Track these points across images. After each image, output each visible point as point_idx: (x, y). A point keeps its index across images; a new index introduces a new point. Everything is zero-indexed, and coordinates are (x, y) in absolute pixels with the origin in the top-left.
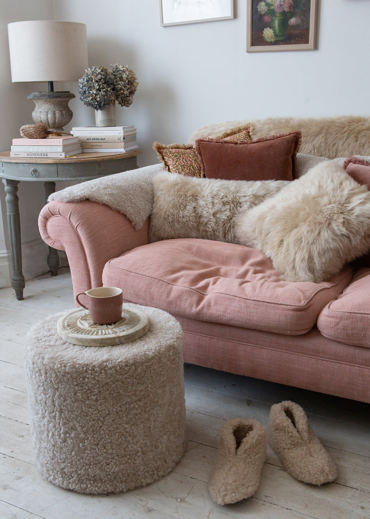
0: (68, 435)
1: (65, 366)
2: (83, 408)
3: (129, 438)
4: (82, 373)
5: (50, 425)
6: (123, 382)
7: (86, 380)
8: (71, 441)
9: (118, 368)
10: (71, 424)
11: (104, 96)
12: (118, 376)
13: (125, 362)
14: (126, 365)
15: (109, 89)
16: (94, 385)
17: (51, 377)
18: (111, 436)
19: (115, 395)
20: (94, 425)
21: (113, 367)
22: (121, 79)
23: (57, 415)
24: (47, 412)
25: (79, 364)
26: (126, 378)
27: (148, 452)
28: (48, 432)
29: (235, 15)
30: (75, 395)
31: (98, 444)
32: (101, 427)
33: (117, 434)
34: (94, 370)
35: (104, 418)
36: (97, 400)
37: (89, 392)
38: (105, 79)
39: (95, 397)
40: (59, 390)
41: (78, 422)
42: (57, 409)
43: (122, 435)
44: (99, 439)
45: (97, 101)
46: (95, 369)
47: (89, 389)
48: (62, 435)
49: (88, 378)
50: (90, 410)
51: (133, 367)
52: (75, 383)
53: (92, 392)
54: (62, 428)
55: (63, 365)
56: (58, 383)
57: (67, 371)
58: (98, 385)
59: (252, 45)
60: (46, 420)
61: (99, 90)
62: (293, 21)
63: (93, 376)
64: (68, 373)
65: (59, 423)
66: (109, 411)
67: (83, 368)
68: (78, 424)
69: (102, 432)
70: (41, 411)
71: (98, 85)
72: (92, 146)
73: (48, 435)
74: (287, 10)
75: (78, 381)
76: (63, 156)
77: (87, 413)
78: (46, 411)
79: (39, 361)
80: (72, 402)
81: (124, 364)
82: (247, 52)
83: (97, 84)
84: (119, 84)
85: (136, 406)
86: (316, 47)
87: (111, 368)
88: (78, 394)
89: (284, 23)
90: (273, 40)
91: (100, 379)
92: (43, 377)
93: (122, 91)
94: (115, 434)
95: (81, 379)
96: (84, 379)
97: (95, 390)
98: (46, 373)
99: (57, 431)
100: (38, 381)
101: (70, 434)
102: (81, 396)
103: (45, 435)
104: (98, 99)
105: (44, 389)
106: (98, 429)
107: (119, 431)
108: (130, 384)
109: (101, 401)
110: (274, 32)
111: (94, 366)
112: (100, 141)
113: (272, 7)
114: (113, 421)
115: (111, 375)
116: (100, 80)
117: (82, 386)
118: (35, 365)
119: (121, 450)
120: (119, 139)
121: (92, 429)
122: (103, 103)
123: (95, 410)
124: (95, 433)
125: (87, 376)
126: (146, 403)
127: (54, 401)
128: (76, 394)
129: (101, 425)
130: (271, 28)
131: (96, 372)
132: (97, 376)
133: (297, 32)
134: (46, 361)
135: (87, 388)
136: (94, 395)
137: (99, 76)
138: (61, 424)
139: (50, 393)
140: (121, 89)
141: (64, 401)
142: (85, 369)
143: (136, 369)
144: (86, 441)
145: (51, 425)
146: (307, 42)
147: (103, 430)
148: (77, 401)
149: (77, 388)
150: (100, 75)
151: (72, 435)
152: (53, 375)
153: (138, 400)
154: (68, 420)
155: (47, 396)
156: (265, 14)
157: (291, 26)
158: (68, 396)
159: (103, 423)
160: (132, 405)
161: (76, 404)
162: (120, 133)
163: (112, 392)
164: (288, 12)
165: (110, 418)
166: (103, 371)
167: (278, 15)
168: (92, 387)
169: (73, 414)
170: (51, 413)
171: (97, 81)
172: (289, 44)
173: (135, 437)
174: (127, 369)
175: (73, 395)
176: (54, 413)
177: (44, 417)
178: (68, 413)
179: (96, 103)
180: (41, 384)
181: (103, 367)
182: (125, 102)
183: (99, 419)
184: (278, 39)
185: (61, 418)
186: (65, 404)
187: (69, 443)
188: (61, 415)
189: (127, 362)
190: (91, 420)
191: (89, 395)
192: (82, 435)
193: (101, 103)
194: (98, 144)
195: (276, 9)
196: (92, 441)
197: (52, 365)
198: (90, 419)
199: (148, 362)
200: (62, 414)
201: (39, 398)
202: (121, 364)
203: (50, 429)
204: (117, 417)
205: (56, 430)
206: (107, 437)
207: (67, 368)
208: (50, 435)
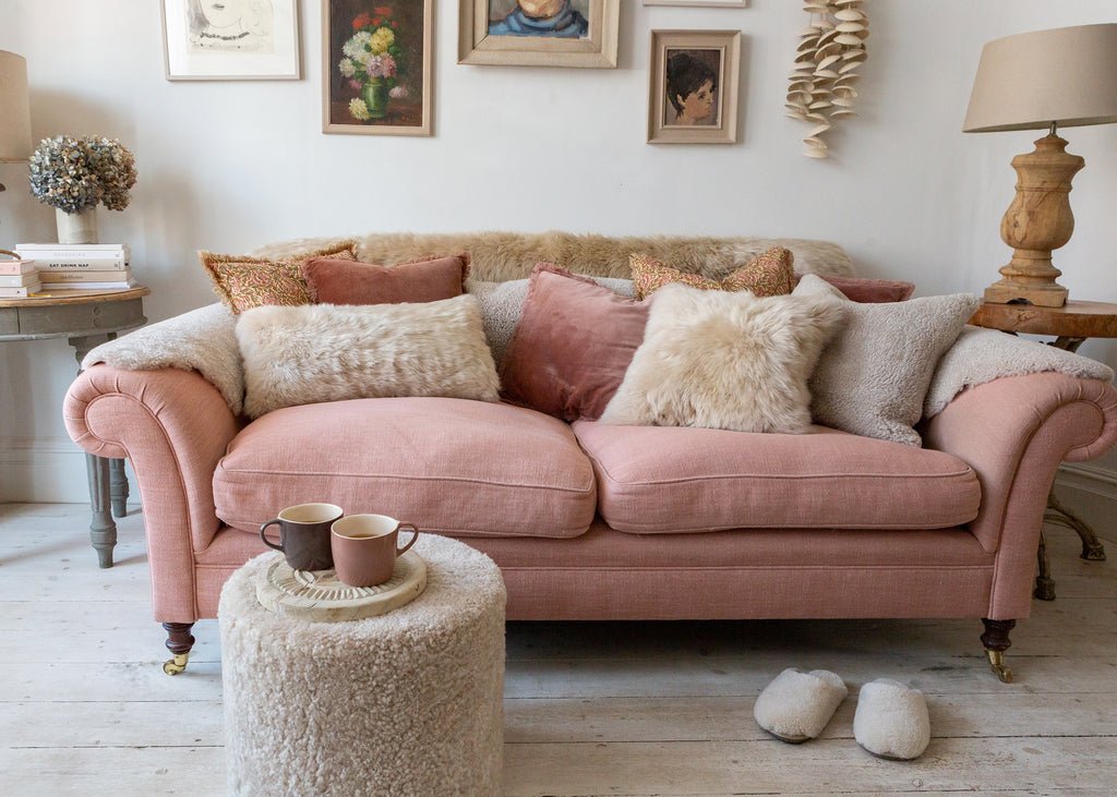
0: (332, 778)
1: (333, 647)
2: (366, 721)
3: (443, 768)
4: (366, 657)
5: (293, 764)
6: (437, 666)
7: (375, 668)
8: (339, 787)
9: (431, 640)
10: (340, 756)
11: (86, 189)
12: (430, 656)
13: (440, 629)
14: (443, 635)
15: (94, 177)
16: (388, 676)
17: (303, 671)
18: (414, 768)
19: (424, 691)
20: (383, 752)
21: (422, 639)
22: (112, 160)
23: (312, 742)
24: (288, 739)
25: (360, 640)
26: (443, 658)
27: (468, 788)
28: (287, 775)
29: (303, 75)
30: (350, 699)
31: (390, 786)
32: (396, 753)
33: (424, 763)
34: (388, 648)
35: (402, 737)
36: (392, 704)
37: (378, 690)
38: (86, 158)
39: (389, 699)
40: (319, 693)
41: (354, 749)
42: (311, 731)
43: (433, 763)
44: (392, 776)
45: (74, 198)
46: (391, 648)
47: (377, 686)
48: (320, 779)
49: (378, 665)
50: (379, 723)
51: (455, 635)
52: (353, 677)
53: (383, 692)
54: (321, 765)
55: (329, 645)
56: (318, 680)
57: (339, 655)
58: (395, 677)
59: (332, 123)
60: (284, 754)
61: (78, 177)
62: (396, 91)
63: (387, 661)
64: (338, 659)
65: (314, 758)
66: (412, 721)
67: (368, 646)
68: (354, 754)
69: (398, 762)
70: (272, 738)
71: (75, 169)
72: (62, 278)
73: (286, 784)
74: (386, 74)
75: (360, 672)
76: (23, 294)
77: (371, 731)
78: (284, 738)
79: (275, 644)
80: (345, 713)
81: (439, 633)
82: (324, 132)
83: (72, 167)
84: (110, 170)
85: (456, 707)
86: (432, 133)
87: (418, 643)
88: (358, 698)
89: (382, 94)
90: (365, 117)
91: (400, 664)
92: (283, 673)
93: (115, 183)
94: (421, 764)
95: (364, 668)
96: (370, 668)
97: (390, 686)
98: (291, 665)
99: (308, 772)
100: (271, 682)
101: (335, 775)
102: (362, 701)
103: (280, 783)
104: (76, 194)
105: (284, 694)
106: (392, 757)
107: (427, 756)
108: (448, 669)
109: (398, 705)
110: (368, 106)
111: (389, 641)
112: (78, 268)
113: (363, 69)
114: (417, 739)
115: (420, 655)
116: (78, 159)
117: (365, 682)
118: (264, 654)
119: (429, 792)
120: (116, 266)
121: (380, 760)
122: (84, 201)
123: (388, 723)
124: (385, 765)
125: (377, 662)
126: (469, 700)
127: (304, 716)
128: (352, 697)
129: (397, 749)
130: (361, 98)
131: (393, 652)
132: (395, 660)
133: (403, 108)
134: (291, 642)
135: (374, 683)
136: (388, 695)
137: (76, 154)
138: (317, 759)
139: (297, 701)
140: (114, 178)
141: (328, 714)
142: (372, 648)
143: (458, 640)
144: (368, 784)
145: (295, 764)
146: (419, 123)
147: (400, 758)
148: (353, 709)
149: (355, 686)
150: (76, 152)
151: (342, 776)
152: (308, 667)
153: (458, 696)
154: (333, 749)
155: (291, 708)
156: (352, 77)
157: (395, 99)
158: (337, 703)
159: (400, 746)
160: (449, 706)
161: (352, 716)
162: (117, 256)
163: (420, 686)
164: (388, 78)
165: (413, 735)
166: (405, 649)
167: (372, 80)
168: (384, 681)
169: (345, 736)
170: (297, 740)
171: (72, 162)
172: (391, 125)
173: (451, 763)
174: (444, 640)
175: (347, 699)
176: (305, 740)
177: (278, 751)
178: (336, 736)
179: (72, 201)
180: (278, 688)
181: (405, 643)
182: (117, 201)
183: (393, 739)
184: (373, 116)
185: (319, 746)
186: (330, 718)
187: (334, 791)
188: (319, 740)
189: (443, 628)
190: (380, 742)
191: (379, 697)
192: (361, 773)
193: (80, 200)
194: (75, 274)
195: (369, 72)
196: (379, 783)
197: (305, 649)
198: (377, 740)
199: (475, 625)
200: (323, 739)
201: (269, 714)
202: (433, 632)
203: (291, 772)
204: (426, 731)
205: (305, 770)
206: (407, 771)
207: (338, 649)
208: (293, 780)
